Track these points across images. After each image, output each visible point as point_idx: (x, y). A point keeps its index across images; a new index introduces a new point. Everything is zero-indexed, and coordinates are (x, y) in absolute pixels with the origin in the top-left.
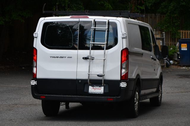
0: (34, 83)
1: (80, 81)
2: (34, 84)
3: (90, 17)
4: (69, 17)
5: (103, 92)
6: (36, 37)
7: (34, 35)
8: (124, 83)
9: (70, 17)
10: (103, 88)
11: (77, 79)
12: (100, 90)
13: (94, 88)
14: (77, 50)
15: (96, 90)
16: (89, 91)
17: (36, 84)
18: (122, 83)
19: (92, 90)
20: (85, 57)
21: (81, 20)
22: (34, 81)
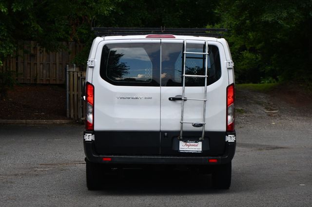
0: (89, 137)
1: (166, 134)
2: (91, 140)
3: (177, 37)
4: (144, 37)
5: (201, 150)
6: (92, 67)
7: (89, 64)
8: (232, 136)
9: (146, 36)
10: (200, 144)
11: (160, 131)
12: (196, 147)
13: (188, 144)
14: (159, 87)
15: (190, 147)
16: (180, 149)
17: (94, 139)
18: (229, 135)
19: (184, 147)
20: (172, 98)
21: (164, 40)
22: (91, 134)
